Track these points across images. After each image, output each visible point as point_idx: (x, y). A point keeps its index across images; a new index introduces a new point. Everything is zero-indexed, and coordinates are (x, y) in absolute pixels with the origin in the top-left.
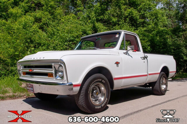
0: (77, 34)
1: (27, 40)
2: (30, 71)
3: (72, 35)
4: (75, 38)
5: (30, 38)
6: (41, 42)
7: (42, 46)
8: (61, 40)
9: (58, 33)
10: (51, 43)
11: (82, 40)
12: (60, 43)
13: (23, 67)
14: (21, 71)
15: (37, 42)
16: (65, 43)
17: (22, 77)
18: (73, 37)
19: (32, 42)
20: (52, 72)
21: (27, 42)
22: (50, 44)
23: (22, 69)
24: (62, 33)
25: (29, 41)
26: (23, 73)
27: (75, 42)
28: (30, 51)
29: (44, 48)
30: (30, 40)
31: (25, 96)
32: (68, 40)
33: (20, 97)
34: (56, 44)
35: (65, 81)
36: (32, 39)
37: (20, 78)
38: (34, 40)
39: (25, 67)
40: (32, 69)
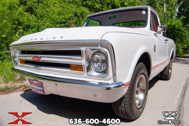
0: (68, 16)
1: (14, 22)
2: (36, 60)
3: (64, 17)
4: (67, 20)
5: (18, 20)
6: (30, 24)
7: (32, 29)
8: (52, 22)
9: (48, 15)
10: (41, 25)
11: (89, 19)
12: (52, 25)
13: (21, 53)
14: (17, 58)
15: (26, 24)
16: (56, 25)
17: (20, 66)
18: (65, 19)
19: (20, 24)
20: (81, 63)
21: (15, 24)
22: (40, 27)
23: (18, 55)
24: (52, 15)
25: (16, 22)
26: (20, 60)
27: (67, 24)
28: (18, 34)
29: (34, 30)
30: (18, 21)
31: (21, 88)
32: (59, 22)
33: (15, 89)
34: (47, 26)
35: (110, 79)
36: (20, 20)
37: (15, 67)
38: (23, 22)
39: (23, 52)
40: (39, 56)
